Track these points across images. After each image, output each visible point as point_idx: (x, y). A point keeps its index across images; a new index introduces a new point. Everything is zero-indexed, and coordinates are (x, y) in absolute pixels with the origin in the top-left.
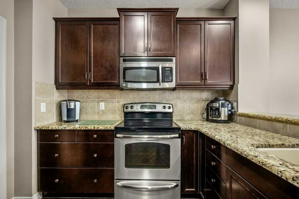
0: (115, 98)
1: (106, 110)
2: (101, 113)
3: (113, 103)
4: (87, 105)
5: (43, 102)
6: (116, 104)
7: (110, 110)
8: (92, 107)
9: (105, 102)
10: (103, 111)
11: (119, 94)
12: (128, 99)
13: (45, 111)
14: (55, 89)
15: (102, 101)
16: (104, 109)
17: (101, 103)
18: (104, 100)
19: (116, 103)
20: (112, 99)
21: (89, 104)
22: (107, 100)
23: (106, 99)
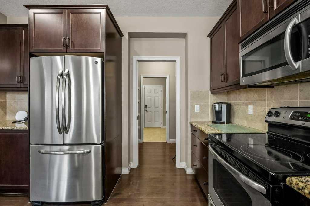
0: (264, 100)
1: (254, 115)
2: (250, 118)
3: (261, 106)
4: (239, 108)
5: (197, 104)
6: (265, 109)
7: (259, 115)
8: (242, 111)
9: (253, 105)
10: (251, 117)
11: (269, 93)
12: (282, 101)
13: (199, 111)
14: (210, 93)
15: (250, 104)
16: (252, 114)
17: (249, 106)
18: (252, 102)
19: (265, 106)
20: (260, 100)
21: (240, 107)
22: (256, 103)
23: (255, 101)
